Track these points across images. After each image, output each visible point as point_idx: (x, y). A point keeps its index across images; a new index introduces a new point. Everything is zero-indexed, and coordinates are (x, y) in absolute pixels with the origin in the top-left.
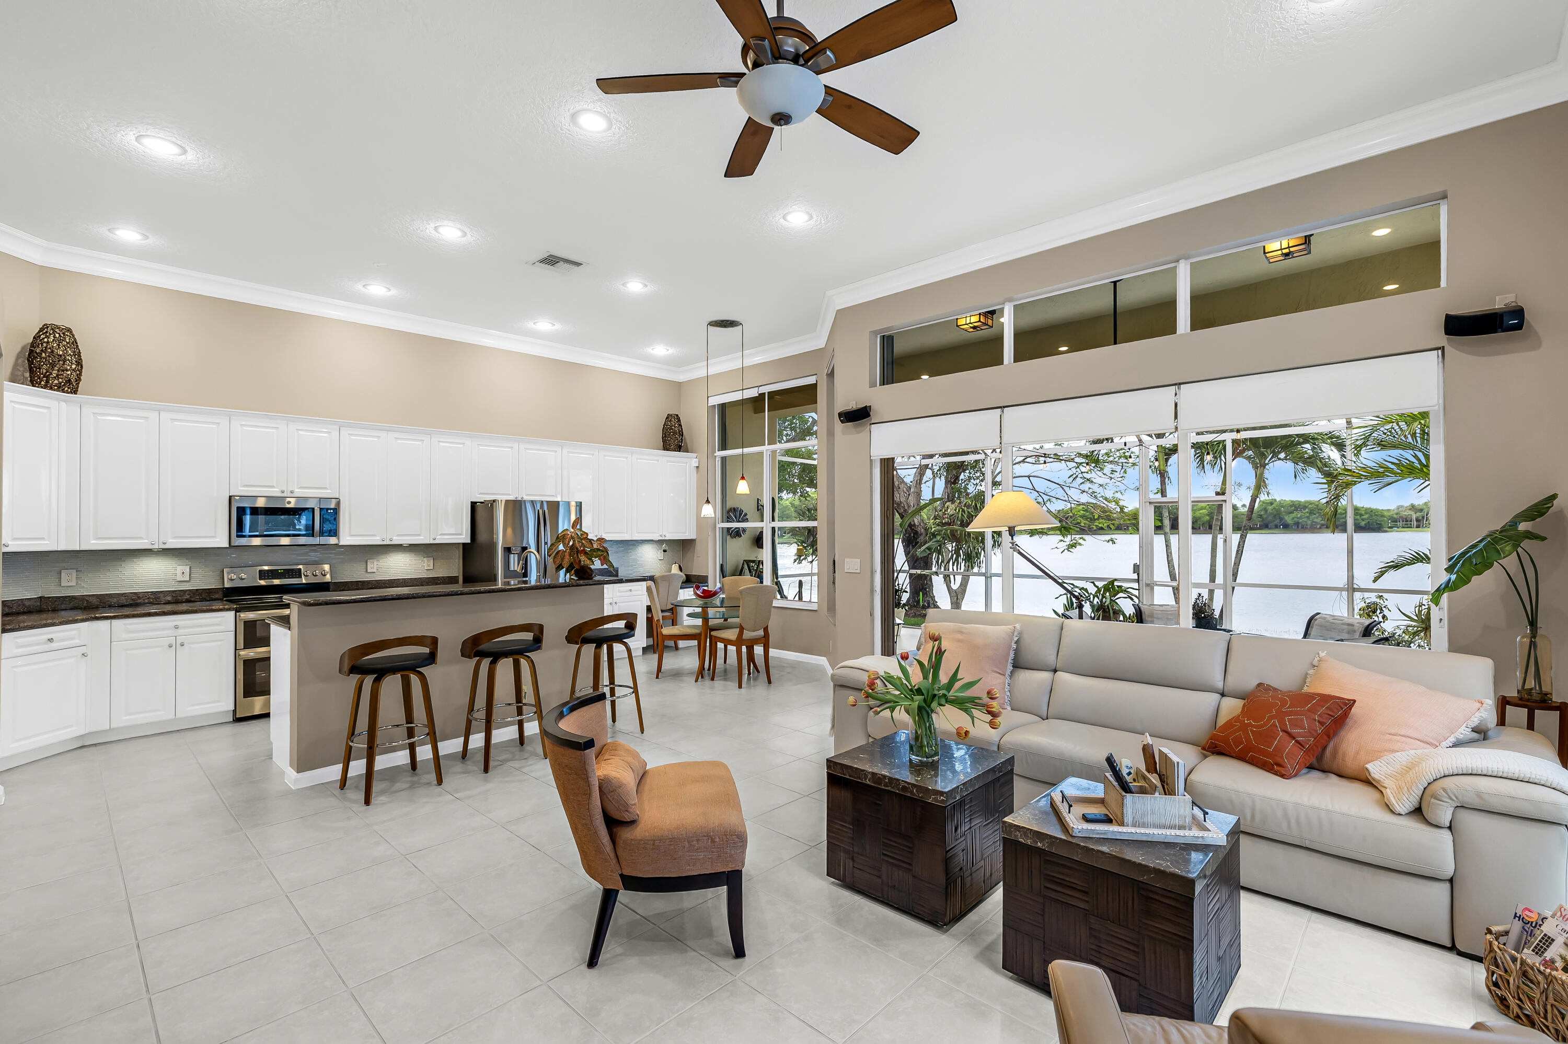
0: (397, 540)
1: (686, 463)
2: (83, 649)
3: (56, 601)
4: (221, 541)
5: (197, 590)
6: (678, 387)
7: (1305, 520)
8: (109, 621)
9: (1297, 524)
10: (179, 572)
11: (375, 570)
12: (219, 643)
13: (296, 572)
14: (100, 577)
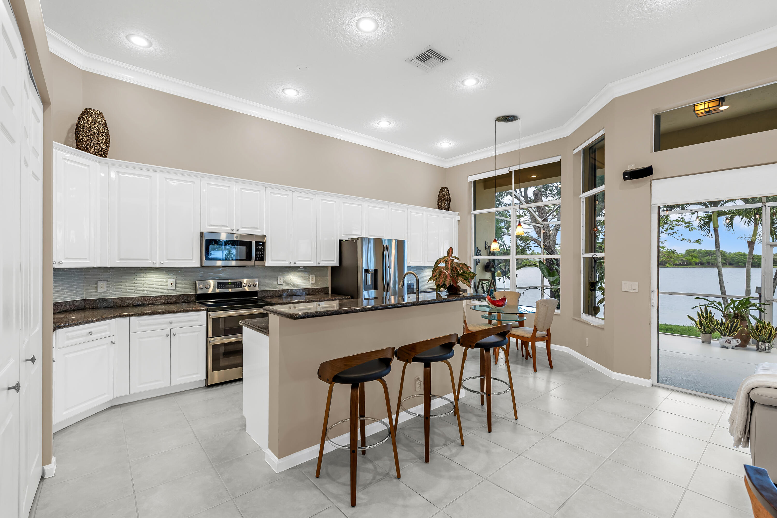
0: (298, 264)
1: (453, 218)
2: (112, 339)
3: (94, 302)
4: (196, 263)
5: (180, 295)
6: (445, 172)
7: (714, 260)
8: (128, 318)
9: (709, 263)
10: (169, 283)
11: (282, 283)
12: (197, 333)
13: (238, 284)
14: (121, 286)
